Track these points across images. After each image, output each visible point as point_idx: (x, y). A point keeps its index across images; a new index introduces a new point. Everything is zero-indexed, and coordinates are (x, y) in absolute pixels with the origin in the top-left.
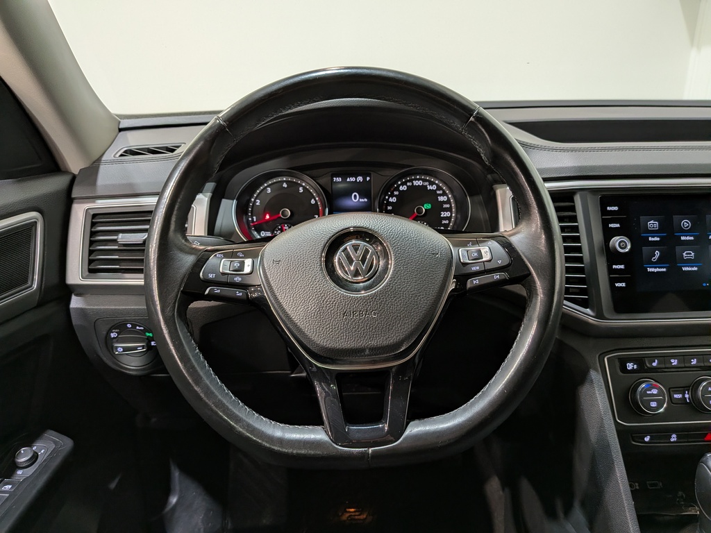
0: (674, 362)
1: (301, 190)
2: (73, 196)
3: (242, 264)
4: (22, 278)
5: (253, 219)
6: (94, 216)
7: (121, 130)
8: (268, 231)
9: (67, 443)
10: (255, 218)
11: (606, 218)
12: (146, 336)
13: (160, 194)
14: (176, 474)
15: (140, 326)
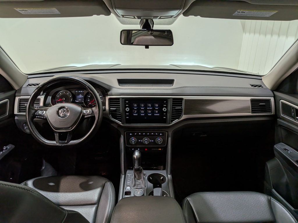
0: (140, 134)
1: (68, 94)
2: (16, 95)
3: (43, 112)
4: (5, 113)
6: (20, 100)
7: (28, 78)
9: (13, 146)
11: (125, 104)
13: (31, 95)
14: (44, 161)
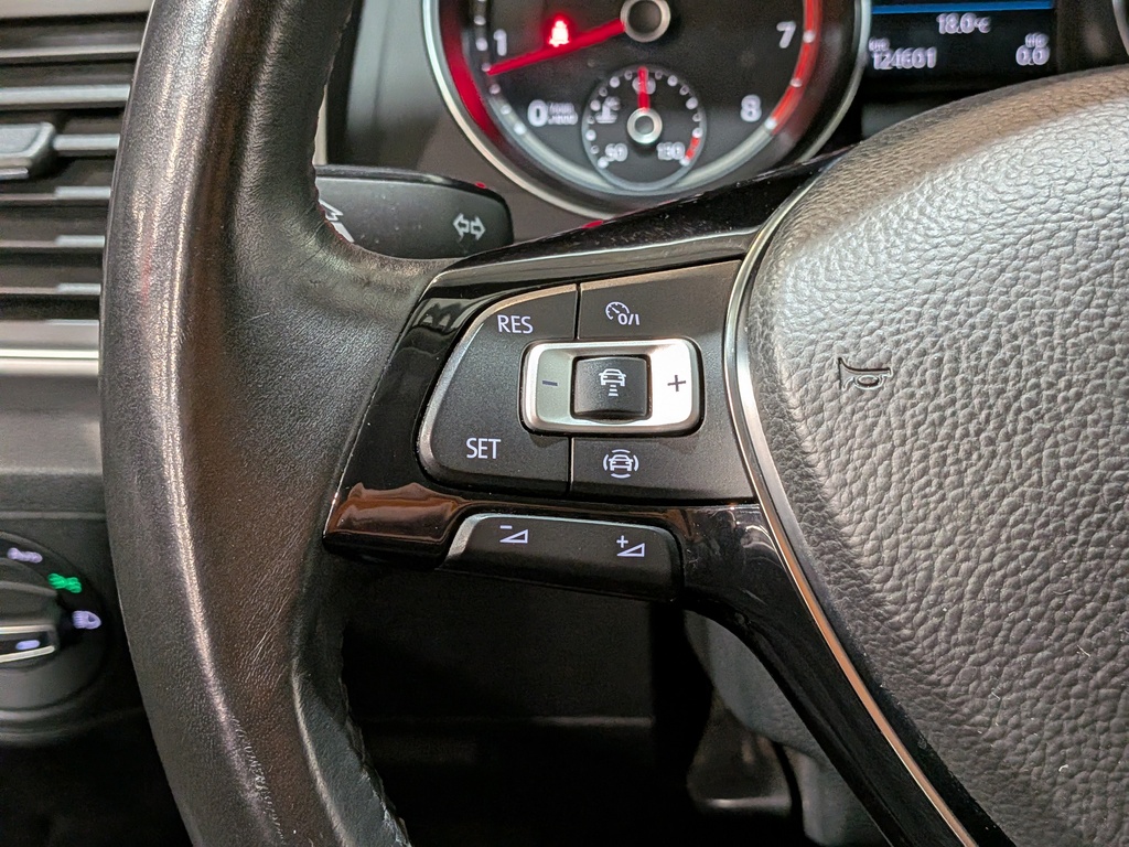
5: (492, 44)
8: (560, 100)
10: (501, 37)
12: (48, 585)
15: (23, 549)
